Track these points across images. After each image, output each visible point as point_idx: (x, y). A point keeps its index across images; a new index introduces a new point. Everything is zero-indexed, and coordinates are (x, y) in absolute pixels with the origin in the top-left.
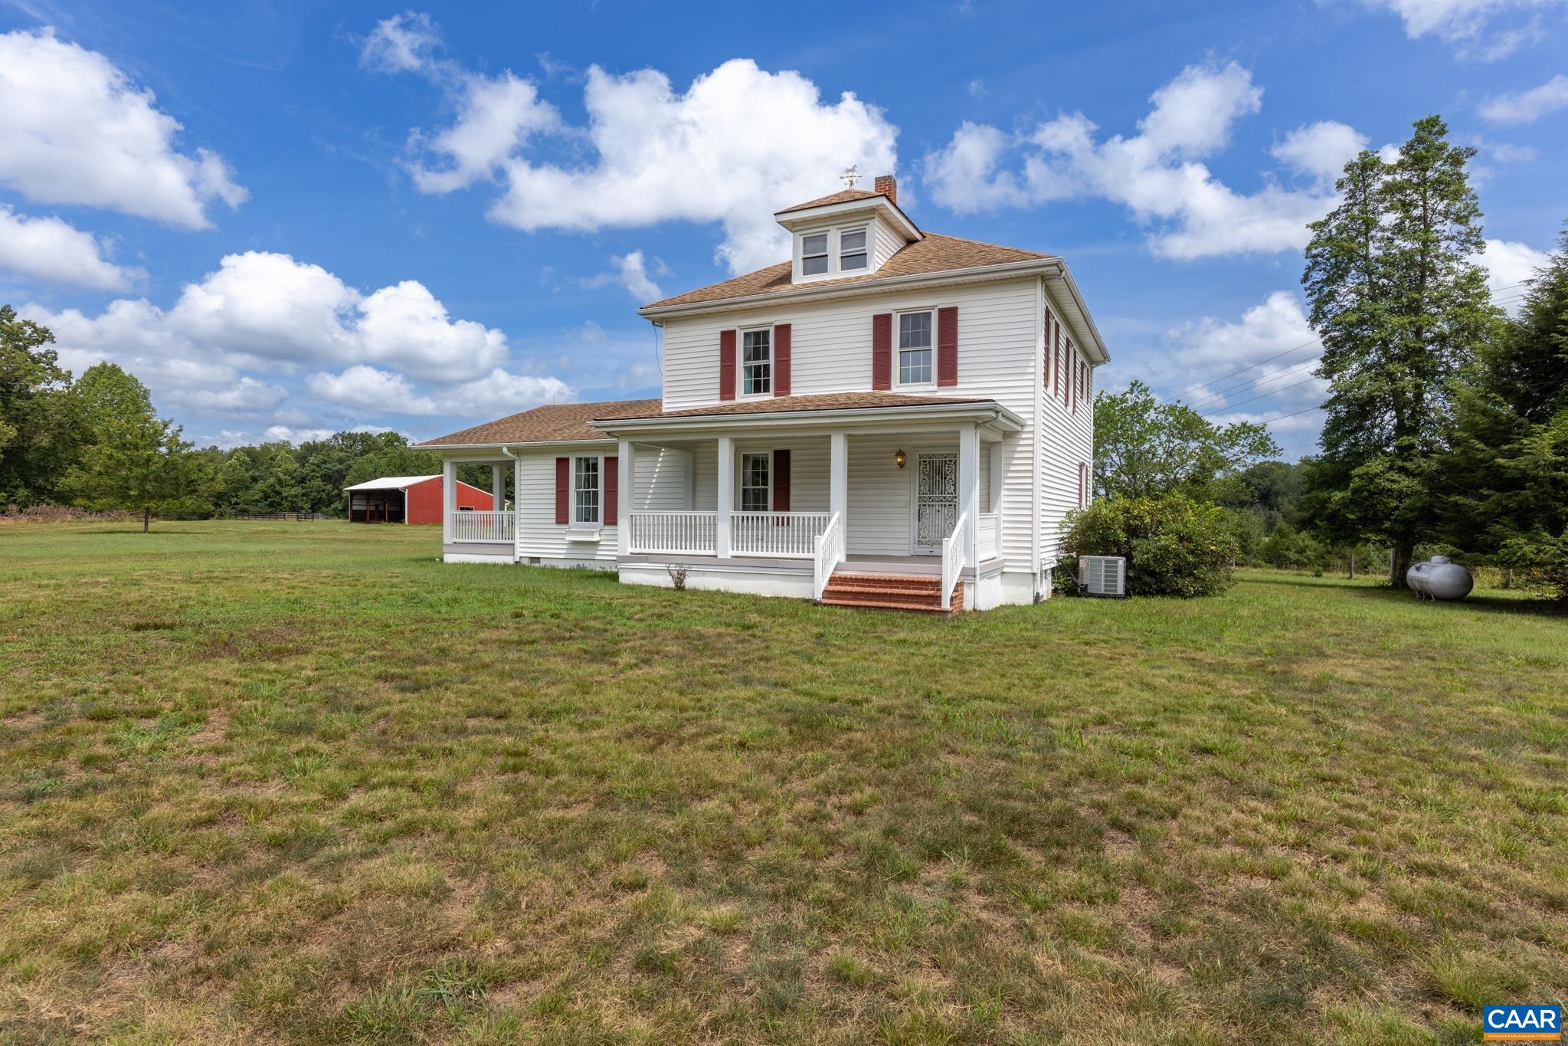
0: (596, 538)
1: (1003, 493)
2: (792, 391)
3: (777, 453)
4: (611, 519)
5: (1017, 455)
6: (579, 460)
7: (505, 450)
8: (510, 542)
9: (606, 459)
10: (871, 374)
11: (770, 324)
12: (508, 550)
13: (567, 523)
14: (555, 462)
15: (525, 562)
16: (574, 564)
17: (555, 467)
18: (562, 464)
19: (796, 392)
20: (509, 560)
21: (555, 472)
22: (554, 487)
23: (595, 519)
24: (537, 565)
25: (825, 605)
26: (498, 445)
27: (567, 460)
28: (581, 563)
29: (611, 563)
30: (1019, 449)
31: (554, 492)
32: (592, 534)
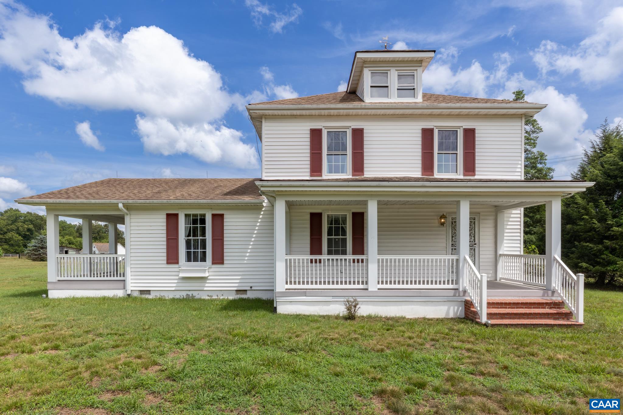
0: (206, 275)
1: (505, 241)
2: (365, 173)
3: (355, 215)
4: (219, 259)
5: (511, 220)
6: (186, 216)
7: (121, 206)
8: (122, 278)
9: (214, 216)
10: (420, 166)
11: (348, 127)
12: (121, 285)
13: (177, 263)
14: (165, 216)
15: (136, 294)
16: (184, 294)
17: (165, 220)
18: (172, 219)
19: (368, 174)
20: (120, 293)
21: (165, 224)
22: (165, 235)
23: (204, 259)
24: (147, 296)
25: (493, 325)
26: (115, 201)
27: (176, 215)
28: (190, 293)
29: (218, 293)
30: (512, 216)
31: (165, 239)
32: (204, 271)
